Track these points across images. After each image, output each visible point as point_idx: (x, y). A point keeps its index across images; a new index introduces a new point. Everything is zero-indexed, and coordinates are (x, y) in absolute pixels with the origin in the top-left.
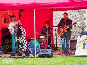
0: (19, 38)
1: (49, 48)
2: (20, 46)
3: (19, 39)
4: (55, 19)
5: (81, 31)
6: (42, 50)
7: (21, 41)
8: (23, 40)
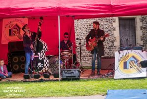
0: (39, 53)
1: (75, 68)
2: (40, 64)
3: (38, 55)
4: (77, 30)
5: (109, 45)
6: (66, 70)
7: (41, 57)
8: (43, 56)
